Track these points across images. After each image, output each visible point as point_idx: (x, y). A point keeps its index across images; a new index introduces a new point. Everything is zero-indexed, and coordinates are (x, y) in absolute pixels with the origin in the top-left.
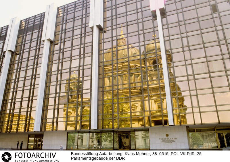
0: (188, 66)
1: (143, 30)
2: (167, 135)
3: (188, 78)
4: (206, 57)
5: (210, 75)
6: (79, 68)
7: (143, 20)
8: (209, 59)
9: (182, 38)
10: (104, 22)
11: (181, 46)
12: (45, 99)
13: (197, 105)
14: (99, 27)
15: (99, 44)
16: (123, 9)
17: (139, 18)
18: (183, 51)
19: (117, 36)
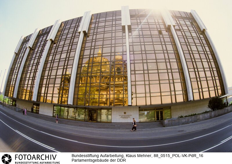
0: (144, 64)
1: (115, 37)
2: (125, 113)
3: (144, 72)
4: (156, 59)
5: (158, 71)
6: (66, 59)
8: (158, 61)
9: (141, 45)
10: (89, 29)
11: (140, 50)
12: (41, 79)
13: (149, 91)
14: (84, 32)
15: (83, 43)
16: (103, 24)
17: (113, 30)
18: (142, 53)
19: (96, 39)
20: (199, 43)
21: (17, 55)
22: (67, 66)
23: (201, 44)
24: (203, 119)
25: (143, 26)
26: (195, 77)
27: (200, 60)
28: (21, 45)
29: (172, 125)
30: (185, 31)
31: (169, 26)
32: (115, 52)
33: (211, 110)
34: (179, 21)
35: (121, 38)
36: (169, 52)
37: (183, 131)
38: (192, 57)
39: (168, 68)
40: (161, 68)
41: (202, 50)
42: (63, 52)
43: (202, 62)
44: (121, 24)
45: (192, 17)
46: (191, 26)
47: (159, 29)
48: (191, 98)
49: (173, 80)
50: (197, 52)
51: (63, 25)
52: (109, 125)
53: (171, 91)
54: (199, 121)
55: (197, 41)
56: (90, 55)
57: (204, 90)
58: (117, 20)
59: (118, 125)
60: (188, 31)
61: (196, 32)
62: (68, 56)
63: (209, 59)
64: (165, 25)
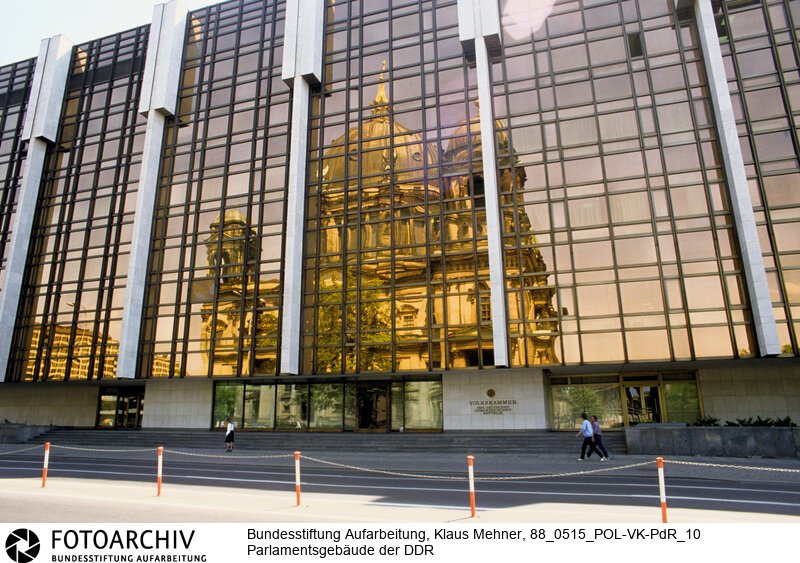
0: (554, 206)
1: (437, 95)
2: (491, 393)
3: (553, 238)
4: (605, 181)
5: (611, 232)
6: (251, 200)
7: (436, 66)
8: (612, 187)
9: (542, 124)
10: (326, 64)
11: (540, 148)
12: (148, 284)
14: (309, 79)
16: (382, 32)
17: (426, 60)
18: (545, 162)
19: (361, 109)
22: (261, 225)
35: (462, 96)
36: (667, 141)
39: (658, 215)
40: (626, 220)
42: (232, 169)
47: (634, 28)
49: (679, 263)
51: (198, 29)
53: (667, 312)
56: (347, 180)
62: (257, 187)
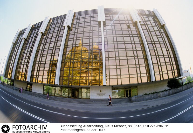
0: (116, 52)
1: (93, 30)
2: (101, 91)
3: (116, 58)
4: (125, 48)
5: (127, 58)
6: (53, 48)
7: (93, 26)
8: (127, 49)
9: (113, 37)
11: (113, 41)
12: (33, 64)
13: (120, 74)
14: (68, 26)
15: (67, 35)
16: (83, 20)
17: (91, 25)
18: (114, 44)
19: (77, 32)
20: (160, 35)
21: (15, 44)
22: (54, 53)
23: (161, 36)
24: (163, 96)
25: (115, 22)
26: (157, 62)
27: (160, 49)
28: (18, 36)
29: (138, 101)
30: (148, 25)
31: (136, 22)
32: (93, 43)
33: (169, 89)
34: (143, 17)
35: (98, 31)
36: (135, 42)
37: (147, 105)
38: (154, 47)
39: (135, 55)
40: (129, 56)
41: (162, 41)
42: (51, 42)
43: (162, 50)
44: (98, 20)
45: (154, 15)
46: (153, 22)
47: (128, 24)
48: (153, 79)
49: (139, 65)
50: (158, 43)
51: (51, 21)
52: (88, 101)
53: (137, 74)
54: (160, 98)
55: (158, 34)
56: (73, 45)
57: (163, 73)
58: (94, 17)
59: (95, 101)
60: (151, 26)
61: (158, 26)
62: (55, 46)
63: (168, 48)
64: (132, 21)
